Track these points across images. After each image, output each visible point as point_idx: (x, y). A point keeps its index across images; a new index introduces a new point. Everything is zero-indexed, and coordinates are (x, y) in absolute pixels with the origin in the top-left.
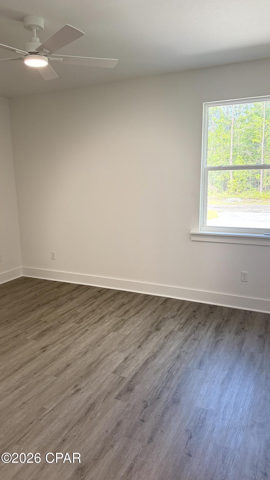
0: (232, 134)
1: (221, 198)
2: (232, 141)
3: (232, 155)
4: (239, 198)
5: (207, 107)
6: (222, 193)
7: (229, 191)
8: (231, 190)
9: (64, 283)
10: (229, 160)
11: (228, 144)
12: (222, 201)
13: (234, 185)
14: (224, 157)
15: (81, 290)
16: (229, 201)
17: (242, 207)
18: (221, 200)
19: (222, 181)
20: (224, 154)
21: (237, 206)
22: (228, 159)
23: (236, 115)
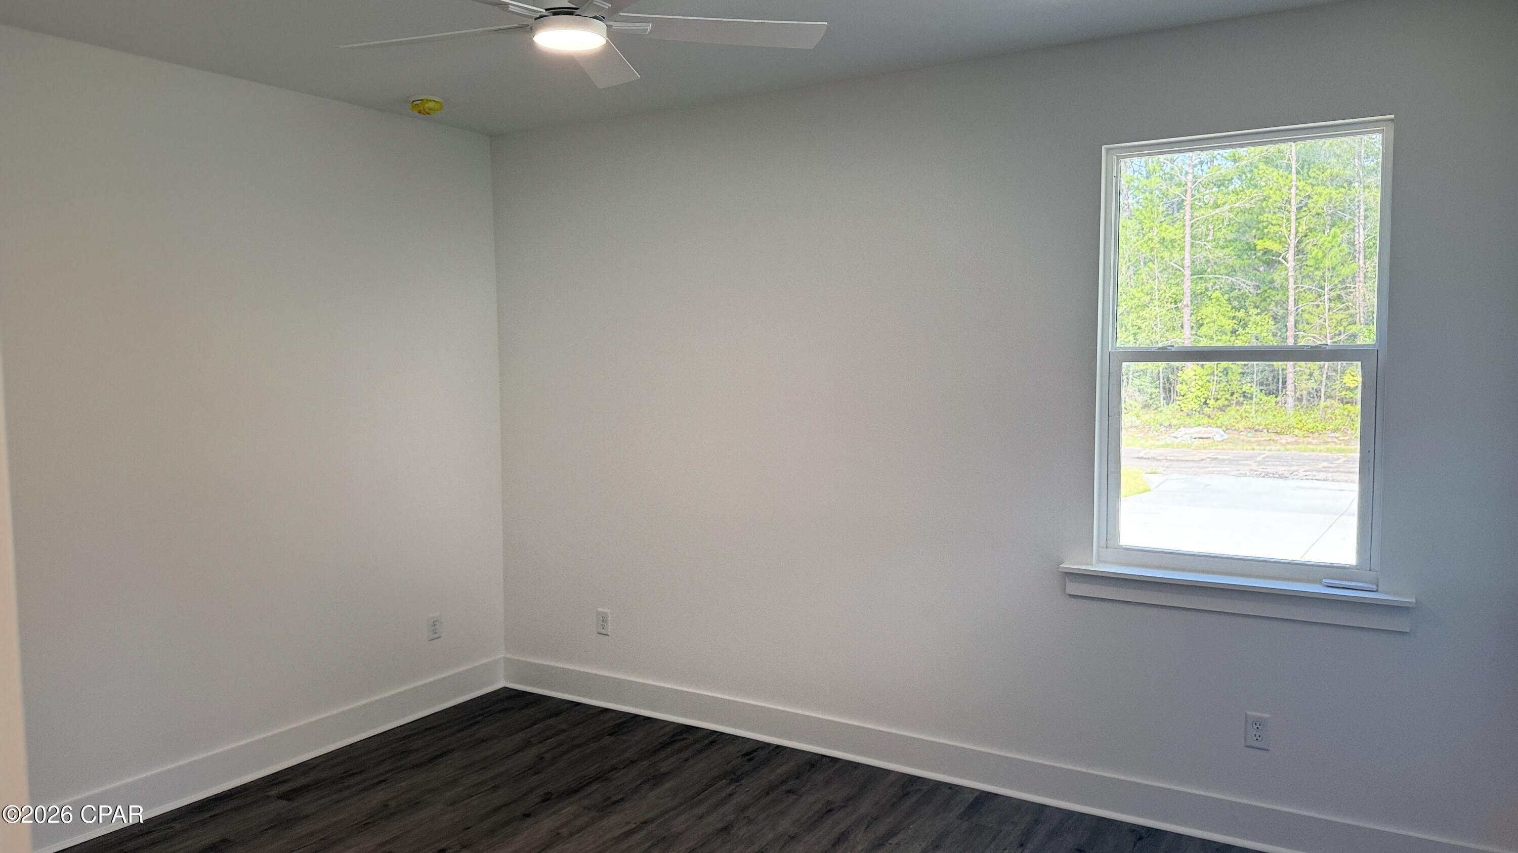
0: (1188, 223)
1: (1158, 425)
2: (1188, 248)
3: (1189, 291)
4: (1217, 427)
5: (1116, 157)
6: (1159, 409)
7: (1182, 405)
8: (1191, 402)
9: (634, 717)
10: (1179, 305)
11: (1176, 256)
12: (1159, 436)
13: (1198, 387)
14: (1163, 295)
15: (686, 747)
16: (1186, 436)
17: (1228, 459)
18: (1155, 433)
19: (1159, 373)
20: (1165, 288)
21: (1209, 455)
22: (1176, 303)
23: (1199, 166)
